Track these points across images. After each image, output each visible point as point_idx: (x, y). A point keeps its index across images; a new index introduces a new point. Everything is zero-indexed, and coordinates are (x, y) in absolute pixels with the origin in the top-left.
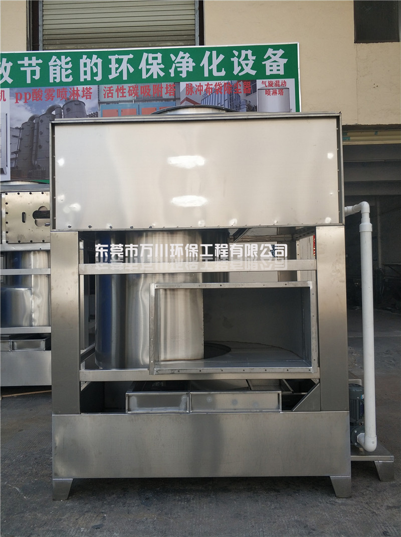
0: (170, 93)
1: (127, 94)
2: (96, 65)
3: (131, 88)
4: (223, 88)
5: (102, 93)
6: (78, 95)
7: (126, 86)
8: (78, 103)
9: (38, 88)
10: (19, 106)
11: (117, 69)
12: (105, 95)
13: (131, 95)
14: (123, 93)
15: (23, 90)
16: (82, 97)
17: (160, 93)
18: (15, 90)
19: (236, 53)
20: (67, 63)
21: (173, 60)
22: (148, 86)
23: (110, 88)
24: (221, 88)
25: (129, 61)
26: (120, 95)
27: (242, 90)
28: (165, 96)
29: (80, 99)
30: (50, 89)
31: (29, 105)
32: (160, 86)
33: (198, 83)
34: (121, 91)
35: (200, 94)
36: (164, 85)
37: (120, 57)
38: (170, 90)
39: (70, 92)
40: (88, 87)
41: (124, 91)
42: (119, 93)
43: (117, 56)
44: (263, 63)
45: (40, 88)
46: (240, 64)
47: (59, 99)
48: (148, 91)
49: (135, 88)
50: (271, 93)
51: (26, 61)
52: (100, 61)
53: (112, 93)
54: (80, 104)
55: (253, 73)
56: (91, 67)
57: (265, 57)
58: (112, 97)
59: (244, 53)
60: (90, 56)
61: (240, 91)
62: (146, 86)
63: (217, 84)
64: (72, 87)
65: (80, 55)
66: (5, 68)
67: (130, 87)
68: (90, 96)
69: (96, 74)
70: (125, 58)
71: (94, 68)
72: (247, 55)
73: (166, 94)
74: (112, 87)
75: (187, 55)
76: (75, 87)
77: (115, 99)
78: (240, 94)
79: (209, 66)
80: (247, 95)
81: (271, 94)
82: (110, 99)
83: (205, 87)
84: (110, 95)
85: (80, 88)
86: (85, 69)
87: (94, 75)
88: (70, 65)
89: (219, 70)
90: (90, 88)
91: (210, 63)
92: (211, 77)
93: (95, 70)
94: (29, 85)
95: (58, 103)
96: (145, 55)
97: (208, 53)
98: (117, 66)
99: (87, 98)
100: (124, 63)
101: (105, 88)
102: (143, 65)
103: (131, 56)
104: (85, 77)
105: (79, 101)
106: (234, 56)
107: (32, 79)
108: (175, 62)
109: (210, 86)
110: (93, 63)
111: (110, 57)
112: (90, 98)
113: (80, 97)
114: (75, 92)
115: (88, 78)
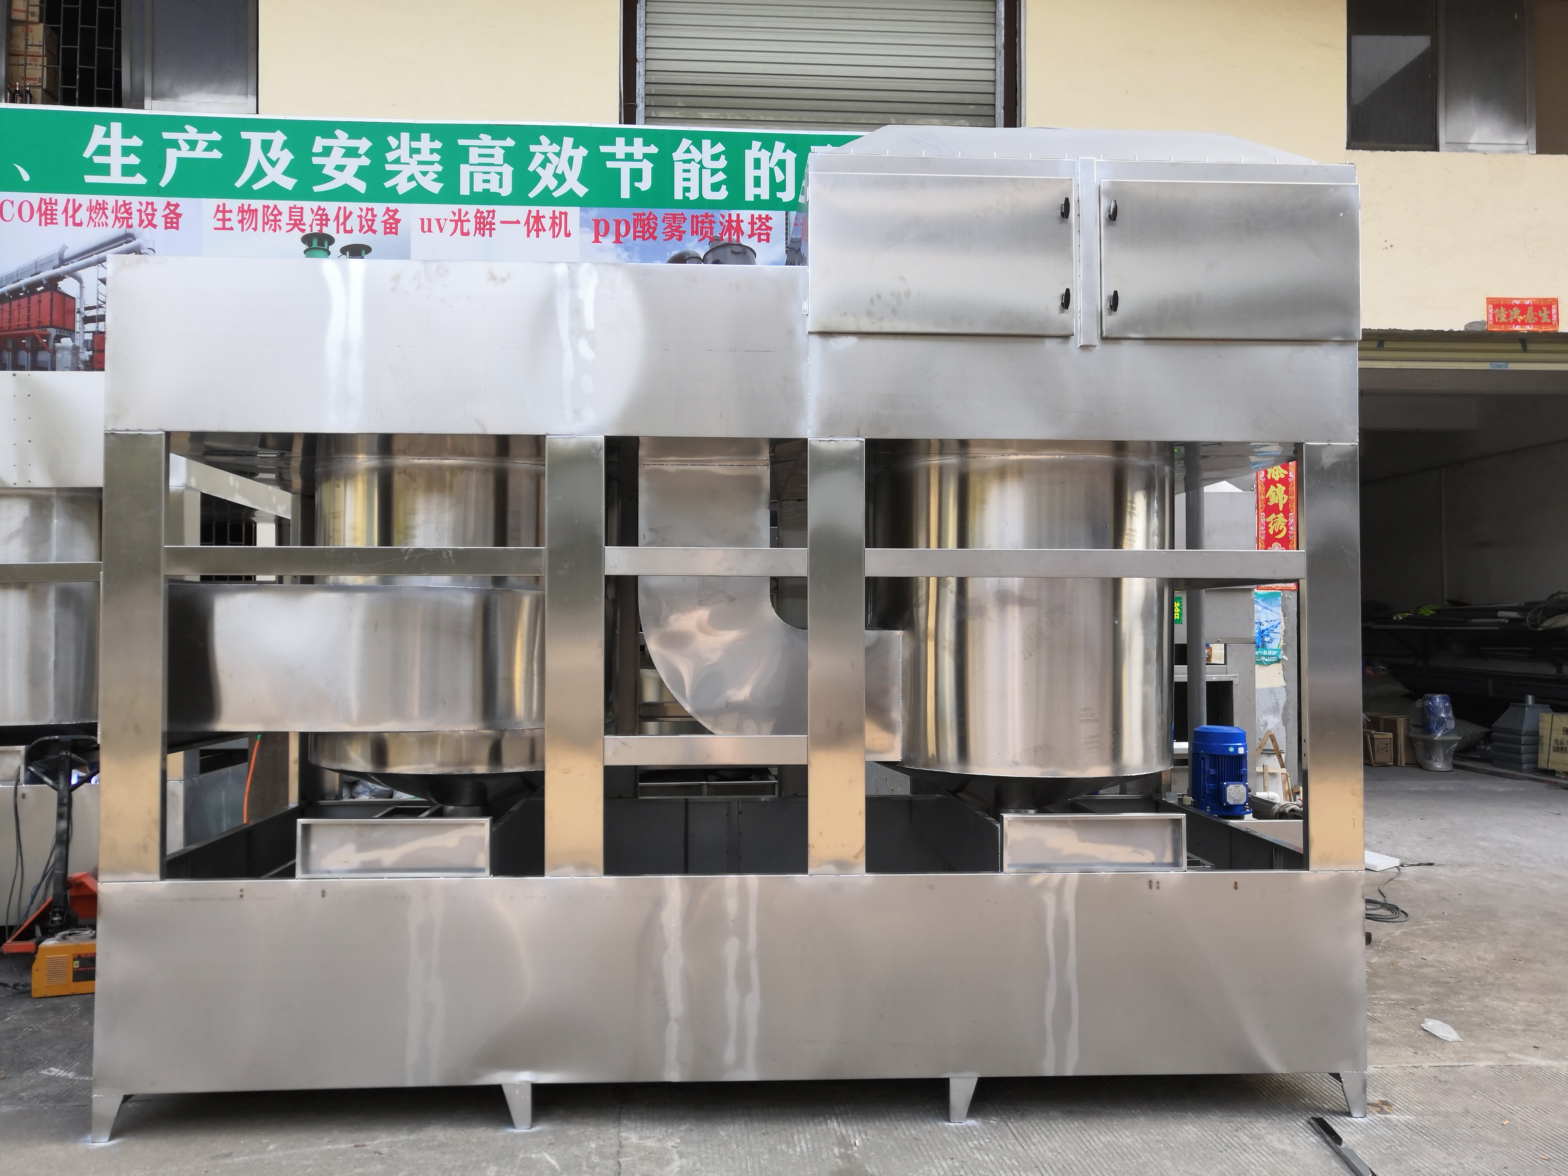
2: (782, 164)
6: (739, 231)
8: (738, 249)
9: (647, 211)
10: (601, 250)
15: (611, 214)
16: (750, 236)
18: (594, 213)
20: (715, 157)
29: (745, 241)
30: (674, 215)
31: (627, 249)
39: (721, 223)
40: (764, 213)
45: (652, 210)
47: (696, 238)
51: (620, 148)
52: (790, 157)
54: (745, 253)
56: (772, 171)
60: (768, 143)
64: (726, 213)
65: (746, 141)
66: (571, 160)
68: (768, 235)
69: (782, 187)
71: (778, 171)
76: (734, 213)
85: (745, 215)
86: (757, 173)
87: (777, 187)
88: (722, 163)
90: (768, 218)
93: (779, 177)
94: (624, 204)
95: (694, 248)
99: (760, 240)
104: (757, 191)
105: (741, 245)
107: (634, 190)
110: (775, 160)
111: (812, 148)
112: (768, 240)
113: (745, 236)
114: (734, 224)
115: (764, 193)
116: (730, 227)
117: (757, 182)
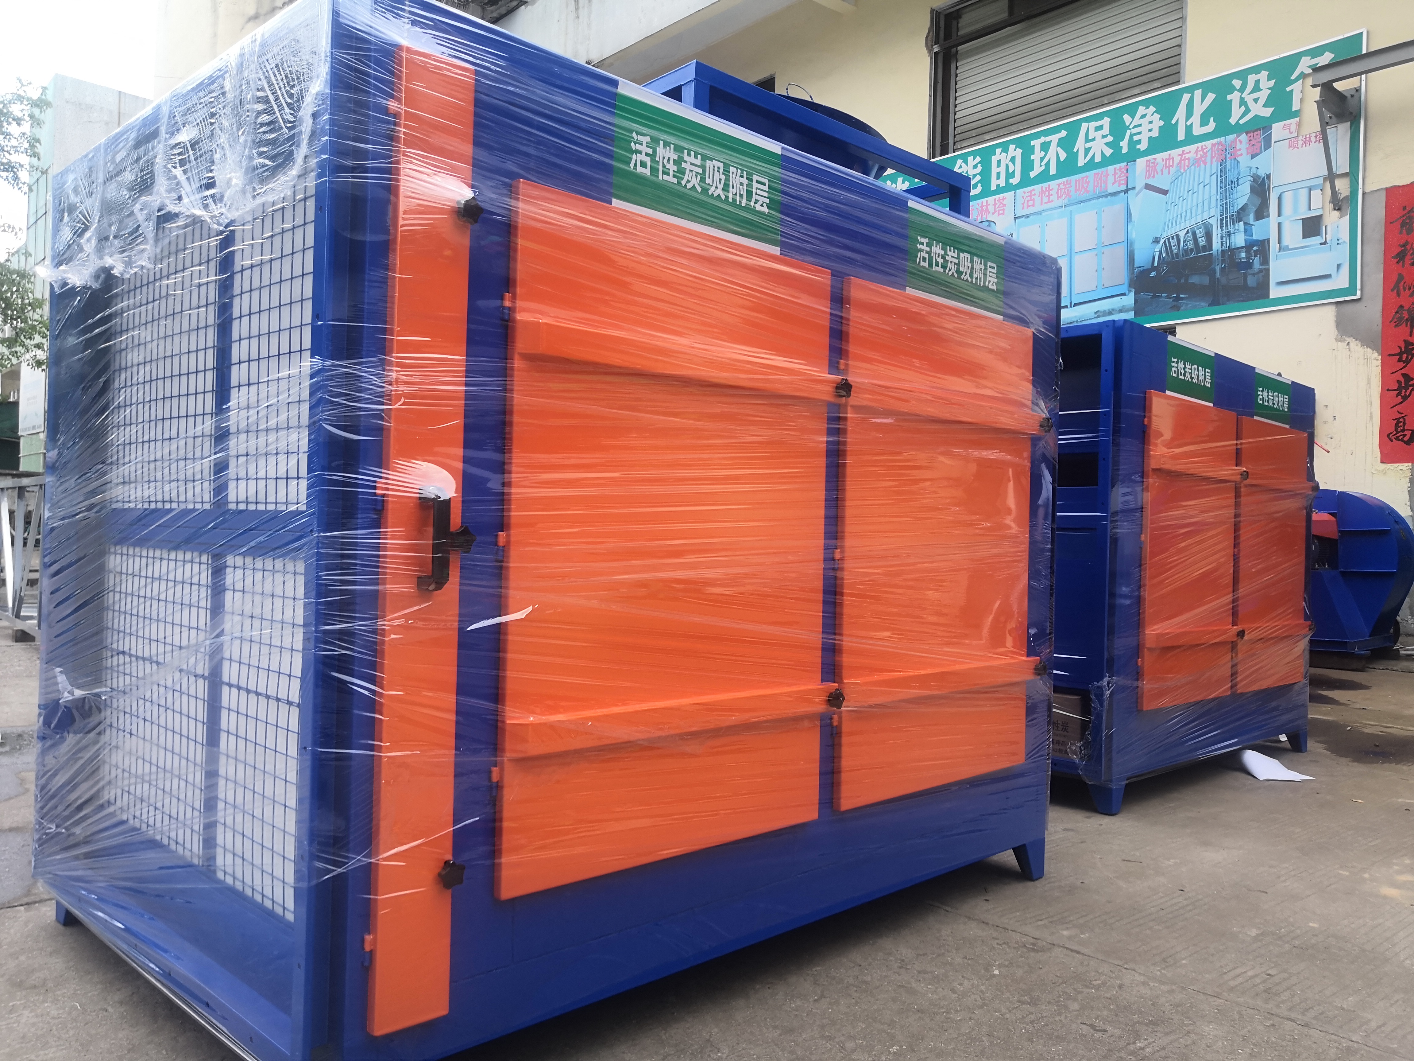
0: (1120, 181)
1: (1054, 197)
2: (1013, 159)
3: (1061, 186)
4: (1209, 154)
5: (1020, 201)
6: (987, 211)
7: (1053, 184)
8: (986, 224)
11: (1042, 159)
12: (1023, 204)
13: (1061, 197)
14: (1049, 196)
16: (993, 214)
17: (1103, 186)
19: (1237, 83)
20: (975, 167)
21: (1127, 124)
22: (1087, 177)
23: (1031, 192)
24: (1205, 154)
25: (1061, 143)
26: (1045, 199)
27: (1244, 151)
28: (1111, 189)
29: (990, 218)
32: (1104, 174)
33: (1165, 155)
34: (1047, 194)
35: (1169, 173)
36: (1111, 169)
37: (1048, 139)
38: (1120, 177)
39: (977, 210)
40: (1001, 196)
41: (1051, 192)
42: (1044, 198)
43: (1043, 139)
44: (1288, 89)
46: (1243, 102)
48: (1085, 186)
49: (1067, 184)
50: (1300, 143)
52: (1018, 153)
53: (1034, 200)
54: (989, 226)
55: (1267, 112)
56: (1007, 165)
57: (1293, 78)
58: (1033, 205)
59: (1252, 79)
60: (1005, 149)
61: (1239, 153)
62: (1082, 178)
63: (1200, 149)
64: (980, 201)
65: (992, 150)
67: (1059, 185)
68: (1003, 210)
69: (1012, 175)
70: (1055, 138)
71: (1010, 164)
72: (1257, 82)
73: (1113, 184)
74: (1034, 190)
75: (1152, 109)
76: (984, 200)
77: (1038, 208)
78: (1239, 159)
79: (1187, 120)
80: (1253, 157)
81: (1300, 146)
82: (1031, 210)
83: (1177, 160)
84: (1031, 203)
85: (991, 199)
86: (999, 170)
87: (1010, 175)
88: (979, 168)
89: (1204, 122)
90: (1004, 198)
91: (1189, 114)
92: (1191, 139)
93: (1011, 169)
96: (1084, 125)
97: (1186, 97)
98: (1043, 153)
99: (999, 215)
100: (1053, 148)
101: (1024, 193)
102: (1080, 145)
103: (1064, 133)
104: (998, 182)
105: (988, 221)
106: (1232, 89)
108: (1131, 127)
109: (1187, 156)
110: (1009, 158)
111: (1032, 143)
112: (1003, 214)
113: (991, 214)
114: (984, 208)
115: (1002, 183)
116: (982, 209)
117: (998, 177)
